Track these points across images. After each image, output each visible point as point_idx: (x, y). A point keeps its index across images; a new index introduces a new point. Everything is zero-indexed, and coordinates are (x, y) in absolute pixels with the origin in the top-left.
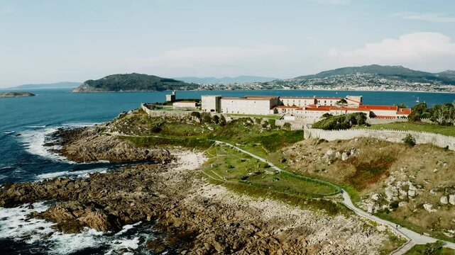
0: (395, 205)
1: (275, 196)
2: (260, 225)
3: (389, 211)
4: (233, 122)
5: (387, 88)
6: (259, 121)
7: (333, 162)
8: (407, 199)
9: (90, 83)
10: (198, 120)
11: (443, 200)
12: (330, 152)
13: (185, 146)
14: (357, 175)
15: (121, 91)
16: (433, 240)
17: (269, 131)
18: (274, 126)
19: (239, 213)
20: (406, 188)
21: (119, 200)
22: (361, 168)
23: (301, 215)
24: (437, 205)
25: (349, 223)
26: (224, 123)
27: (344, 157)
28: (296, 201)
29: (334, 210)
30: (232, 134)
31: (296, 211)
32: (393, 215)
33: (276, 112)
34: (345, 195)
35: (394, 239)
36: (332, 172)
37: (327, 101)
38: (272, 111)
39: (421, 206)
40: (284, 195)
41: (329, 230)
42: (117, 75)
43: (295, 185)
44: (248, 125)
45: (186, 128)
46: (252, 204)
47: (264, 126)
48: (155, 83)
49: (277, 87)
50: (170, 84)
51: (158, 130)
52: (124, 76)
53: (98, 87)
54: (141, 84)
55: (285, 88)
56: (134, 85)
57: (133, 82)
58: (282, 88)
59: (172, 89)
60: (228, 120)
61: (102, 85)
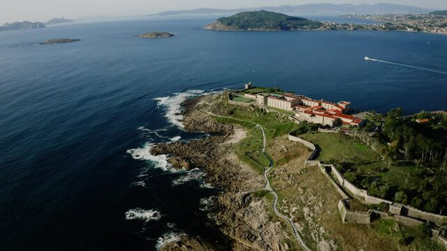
0: (275, 176)
3: (272, 178)
4: (270, 113)
6: (281, 115)
7: (281, 152)
9: (222, 20)
10: (253, 109)
12: (283, 147)
13: (242, 125)
14: (282, 160)
15: (249, 29)
17: (285, 122)
18: (288, 119)
21: (196, 157)
22: (286, 157)
23: (251, 173)
26: (265, 113)
27: (285, 151)
29: (261, 173)
30: (266, 121)
31: (251, 170)
33: (295, 109)
34: (269, 168)
36: (277, 156)
37: (327, 105)
38: (291, 109)
39: (280, 178)
40: (253, 163)
42: (247, 13)
43: (260, 160)
44: (277, 116)
45: (246, 114)
47: (284, 119)
48: (281, 22)
49: (401, 28)
50: (294, 23)
51: (231, 113)
52: (253, 14)
53: (229, 24)
54: (267, 23)
55: (409, 29)
56: (261, 23)
57: (261, 20)
58: (406, 29)
59: (295, 28)
60: (268, 111)
61: (232, 22)
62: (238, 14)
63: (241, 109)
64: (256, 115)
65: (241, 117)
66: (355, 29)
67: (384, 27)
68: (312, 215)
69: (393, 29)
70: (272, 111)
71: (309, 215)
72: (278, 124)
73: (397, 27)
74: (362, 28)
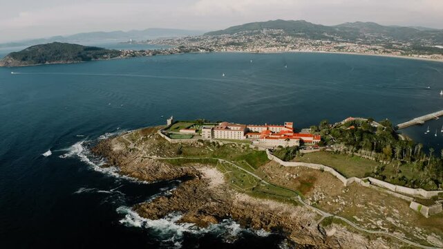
0: (318, 202)
1: (271, 199)
2: (272, 212)
3: (316, 205)
4: (224, 145)
5: (292, 48)
6: (240, 145)
7: (290, 179)
8: (322, 200)
10: (202, 144)
11: (334, 201)
12: (288, 174)
13: (201, 163)
14: (301, 186)
16: (331, 215)
17: (246, 151)
18: (249, 148)
19: (261, 208)
20: (321, 195)
22: (303, 183)
23: (285, 207)
24: (332, 202)
25: (303, 209)
26: (219, 146)
27: (295, 177)
28: (280, 200)
29: (296, 204)
31: (282, 205)
32: (317, 206)
33: (247, 137)
34: (299, 197)
35: (318, 215)
36: (290, 185)
37: (274, 128)
38: (245, 137)
39: (326, 203)
40: (274, 197)
41: (296, 212)
42: (39, 46)
43: (277, 192)
44: (234, 147)
45: (196, 150)
46: (263, 203)
47: (243, 148)
48: (80, 53)
49: (194, 50)
50: (93, 52)
51: (180, 153)
52: (47, 46)
53: (24, 59)
54: (66, 55)
55: (201, 51)
56: (59, 55)
57: (57, 52)
58: (198, 50)
59: (96, 58)
60: (221, 144)
61: (26, 57)
62: (30, 48)
63: (188, 147)
64: (209, 150)
65: (194, 155)
66: (154, 55)
67: (178, 50)
68: (398, 221)
69: (187, 52)
70: (226, 142)
71: (396, 222)
72: (240, 154)
73: (191, 50)
74: (159, 53)
